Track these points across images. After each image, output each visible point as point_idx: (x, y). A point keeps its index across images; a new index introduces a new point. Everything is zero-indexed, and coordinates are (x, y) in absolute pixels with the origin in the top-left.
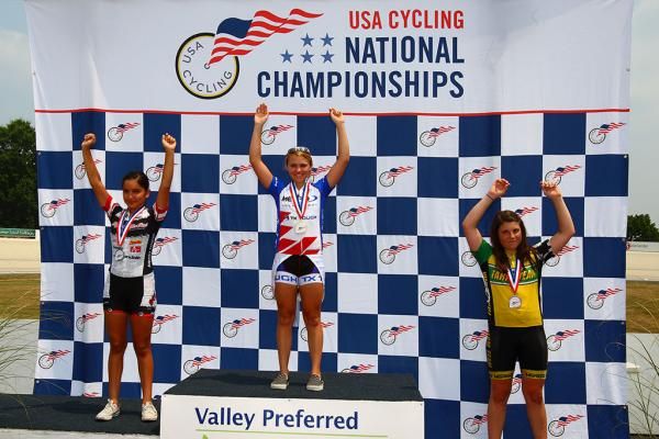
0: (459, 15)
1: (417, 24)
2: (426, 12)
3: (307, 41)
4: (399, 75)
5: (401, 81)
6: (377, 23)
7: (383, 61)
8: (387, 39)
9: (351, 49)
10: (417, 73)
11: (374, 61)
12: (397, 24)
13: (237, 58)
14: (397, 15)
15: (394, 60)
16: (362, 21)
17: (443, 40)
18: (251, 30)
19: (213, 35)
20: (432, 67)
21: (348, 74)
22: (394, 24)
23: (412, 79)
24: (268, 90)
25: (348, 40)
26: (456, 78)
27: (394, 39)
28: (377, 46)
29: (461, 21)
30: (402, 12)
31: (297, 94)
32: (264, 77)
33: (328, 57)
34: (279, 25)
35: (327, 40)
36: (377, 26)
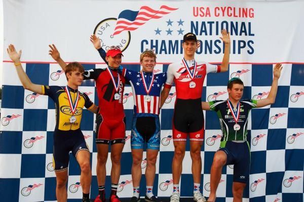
0: (251, 10)
1: (230, 14)
2: (234, 9)
3: (170, 23)
4: (220, 42)
5: (221, 45)
6: (208, 13)
7: (211, 34)
8: (213, 22)
9: (194, 27)
11: (206, 34)
12: (219, 14)
13: (129, 32)
14: (219, 9)
15: (217, 34)
16: (200, 13)
17: (243, 24)
18: (138, 16)
19: (116, 19)
20: (238, 38)
22: (217, 14)
25: (192, 23)
26: (250, 43)
27: (217, 23)
28: (208, 26)
29: (253, 14)
30: (222, 8)
31: (163, 52)
32: (145, 43)
33: (181, 32)
34: (154, 14)
35: (181, 23)
36: (208, 15)
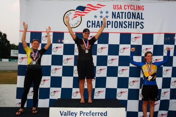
0: (143, 7)
1: (132, 9)
2: (134, 6)
3: (101, 12)
4: (126, 22)
5: (127, 24)
6: (121, 8)
7: (122, 18)
8: (123, 12)
9: (114, 15)
10: (131, 22)
11: (120, 18)
12: (126, 8)
13: (81, 17)
14: (126, 6)
15: (125, 18)
16: (117, 8)
17: (138, 13)
18: (85, 9)
19: (75, 10)
20: (135, 21)
21: (112, 22)
23: (130, 23)
24: (90, 26)
25: (113, 12)
26: (142, 23)
27: (125, 13)
28: (121, 14)
29: (143, 8)
30: (128, 5)
31: (98, 27)
32: (89, 22)
33: (107, 17)
34: (94, 8)
36: (121, 9)
